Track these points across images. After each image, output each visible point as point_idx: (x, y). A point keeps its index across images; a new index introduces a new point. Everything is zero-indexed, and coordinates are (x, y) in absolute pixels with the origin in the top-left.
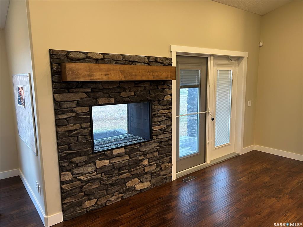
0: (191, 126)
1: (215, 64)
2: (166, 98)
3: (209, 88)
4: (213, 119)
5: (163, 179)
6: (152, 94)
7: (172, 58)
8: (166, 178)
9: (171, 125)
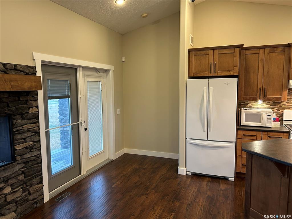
0: (65, 138)
1: (84, 75)
2: (31, 111)
3: (80, 99)
4: (86, 129)
5: (32, 205)
6: (11, 107)
7: (35, 67)
8: (36, 202)
9: (40, 141)
